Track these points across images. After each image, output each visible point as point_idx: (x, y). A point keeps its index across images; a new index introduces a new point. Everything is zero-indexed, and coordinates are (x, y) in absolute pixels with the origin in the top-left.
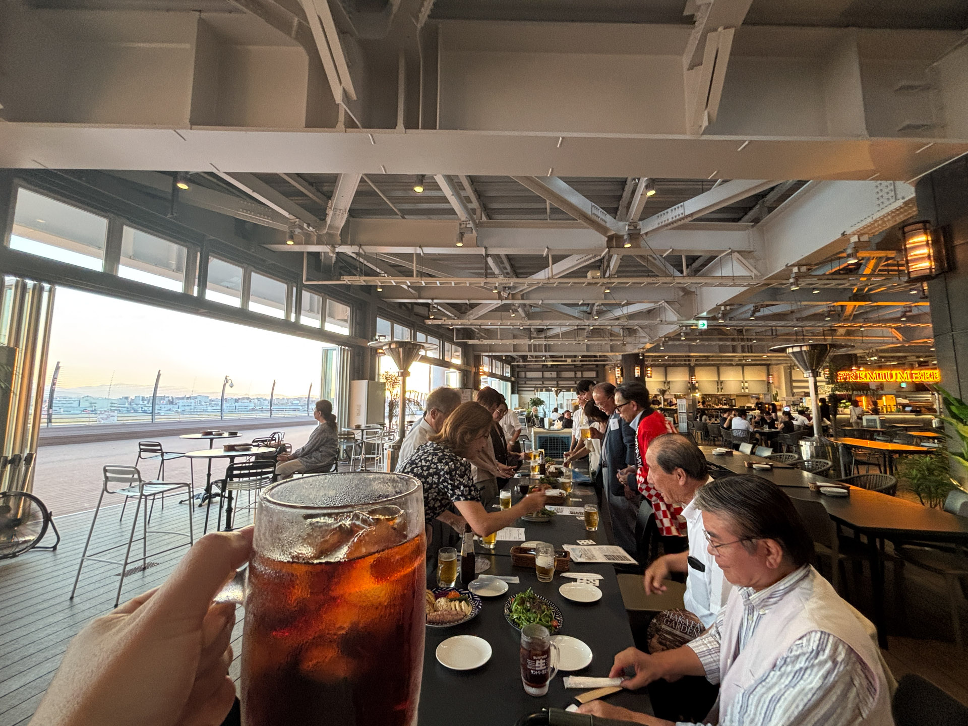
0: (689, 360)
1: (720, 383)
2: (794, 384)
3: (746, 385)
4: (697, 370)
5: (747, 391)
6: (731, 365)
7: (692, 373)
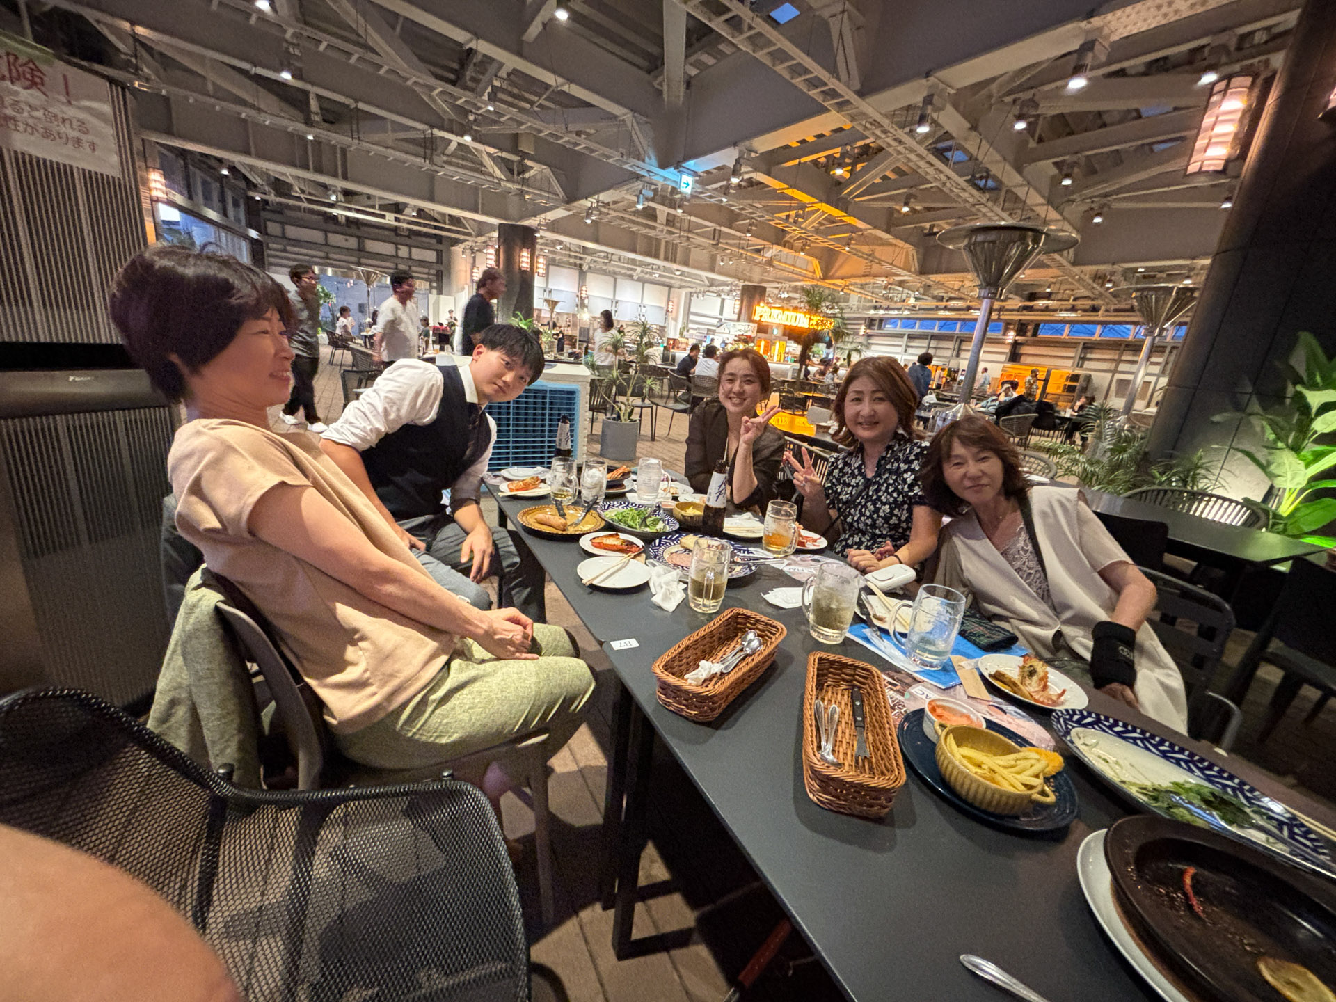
0: (581, 259)
1: (614, 302)
4: (589, 276)
5: (643, 319)
6: (631, 277)
7: (582, 281)
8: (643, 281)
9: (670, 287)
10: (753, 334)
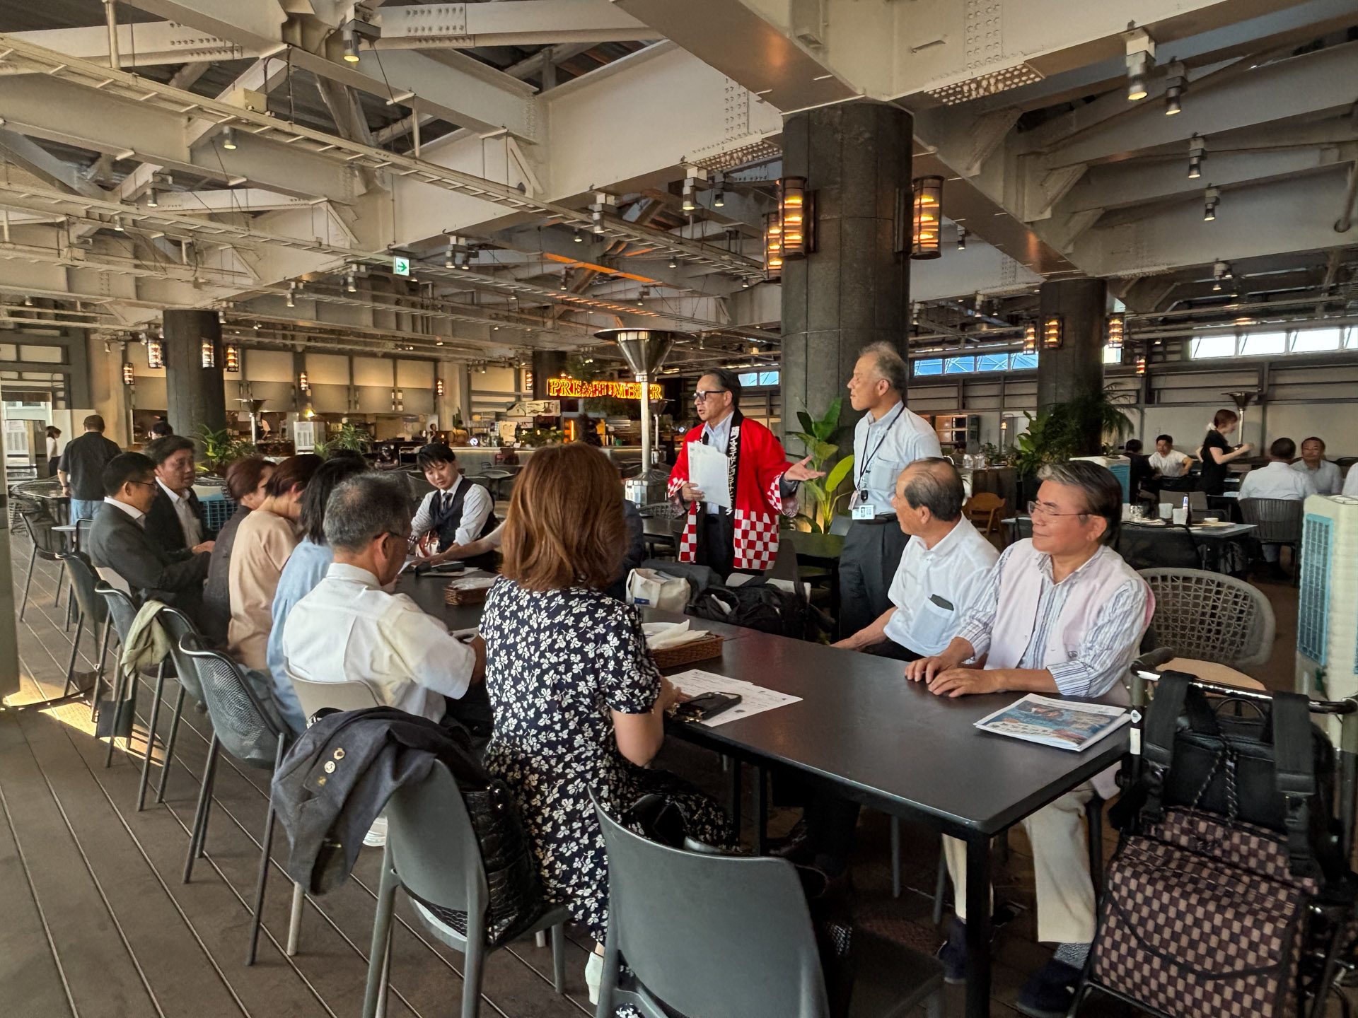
0: (293, 338)
1: (352, 391)
2: (475, 398)
3: (400, 396)
4: (312, 362)
5: (400, 408)
6: (373, 355)
7: (299, 367)
8: (395, 358)
9: (436, 361)
10: (555, 413)
